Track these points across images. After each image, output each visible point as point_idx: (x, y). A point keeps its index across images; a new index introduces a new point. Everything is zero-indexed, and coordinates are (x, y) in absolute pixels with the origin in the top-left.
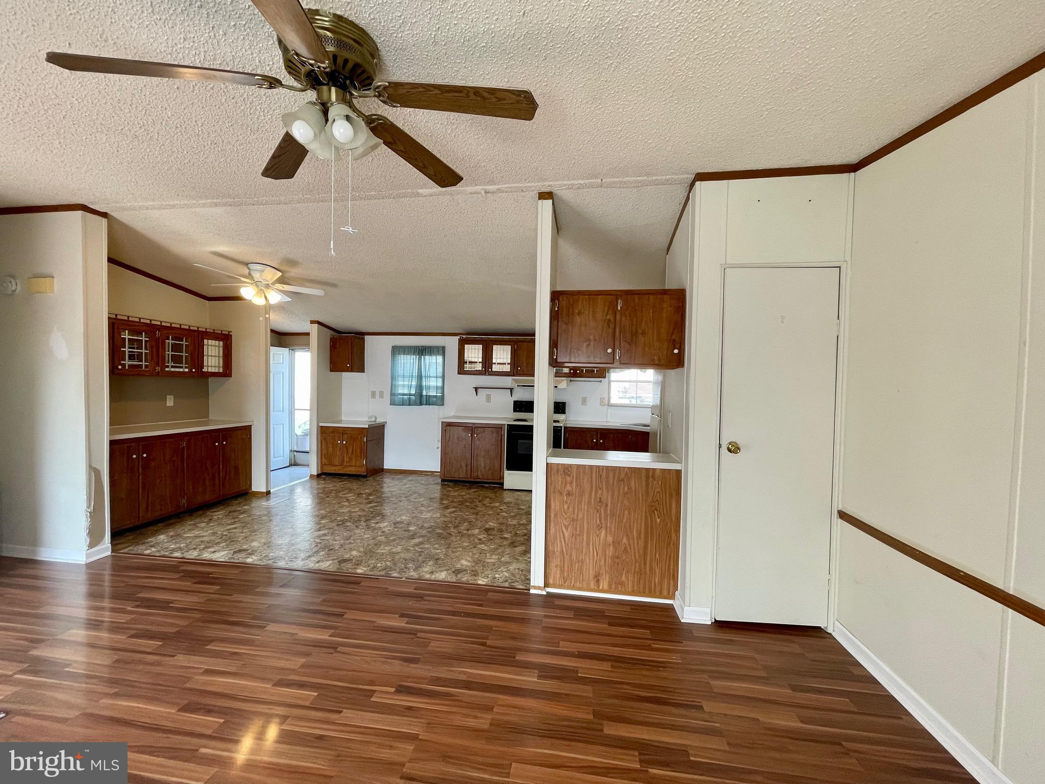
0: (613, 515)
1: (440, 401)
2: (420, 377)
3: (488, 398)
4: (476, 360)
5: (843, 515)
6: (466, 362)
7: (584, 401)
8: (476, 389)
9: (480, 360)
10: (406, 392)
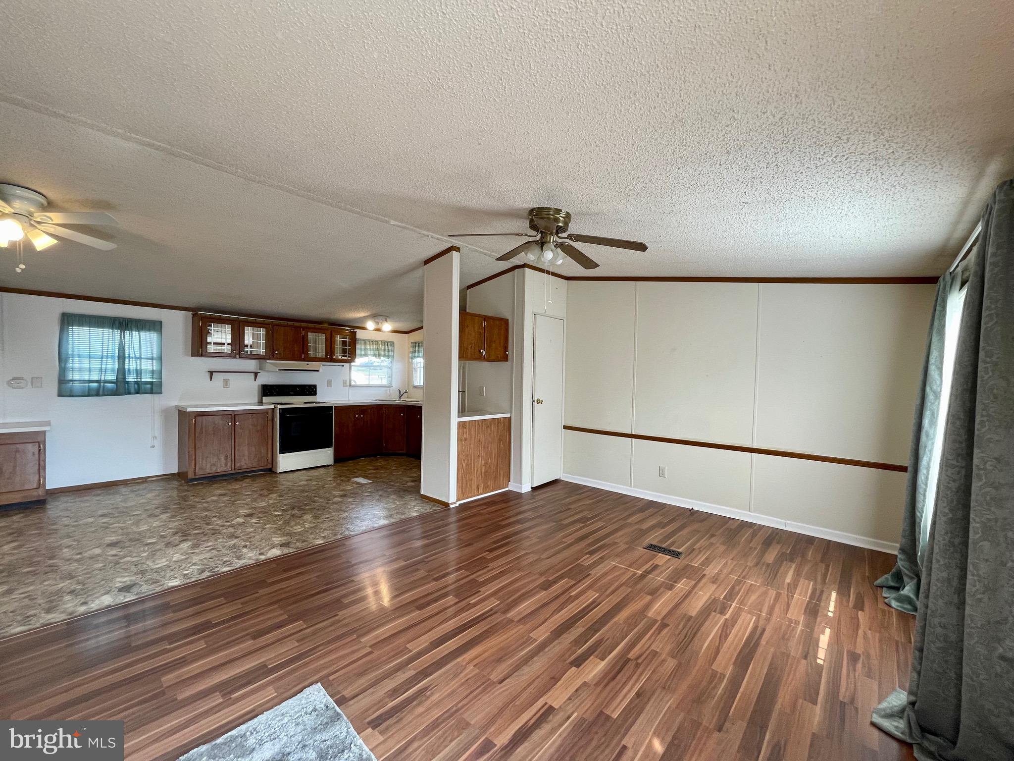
0: (484, 447)
1: (154, 388)
2: (122, 358)
3: (226, 383)
4: (223, 341)
5: (565, 427)
6: (211, 343)
7: (329, 383)
8: (211, 373)
9: (229, 341)
10: (96, 378)
